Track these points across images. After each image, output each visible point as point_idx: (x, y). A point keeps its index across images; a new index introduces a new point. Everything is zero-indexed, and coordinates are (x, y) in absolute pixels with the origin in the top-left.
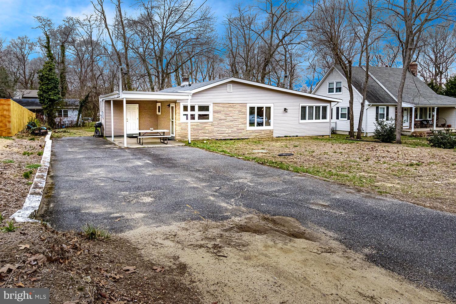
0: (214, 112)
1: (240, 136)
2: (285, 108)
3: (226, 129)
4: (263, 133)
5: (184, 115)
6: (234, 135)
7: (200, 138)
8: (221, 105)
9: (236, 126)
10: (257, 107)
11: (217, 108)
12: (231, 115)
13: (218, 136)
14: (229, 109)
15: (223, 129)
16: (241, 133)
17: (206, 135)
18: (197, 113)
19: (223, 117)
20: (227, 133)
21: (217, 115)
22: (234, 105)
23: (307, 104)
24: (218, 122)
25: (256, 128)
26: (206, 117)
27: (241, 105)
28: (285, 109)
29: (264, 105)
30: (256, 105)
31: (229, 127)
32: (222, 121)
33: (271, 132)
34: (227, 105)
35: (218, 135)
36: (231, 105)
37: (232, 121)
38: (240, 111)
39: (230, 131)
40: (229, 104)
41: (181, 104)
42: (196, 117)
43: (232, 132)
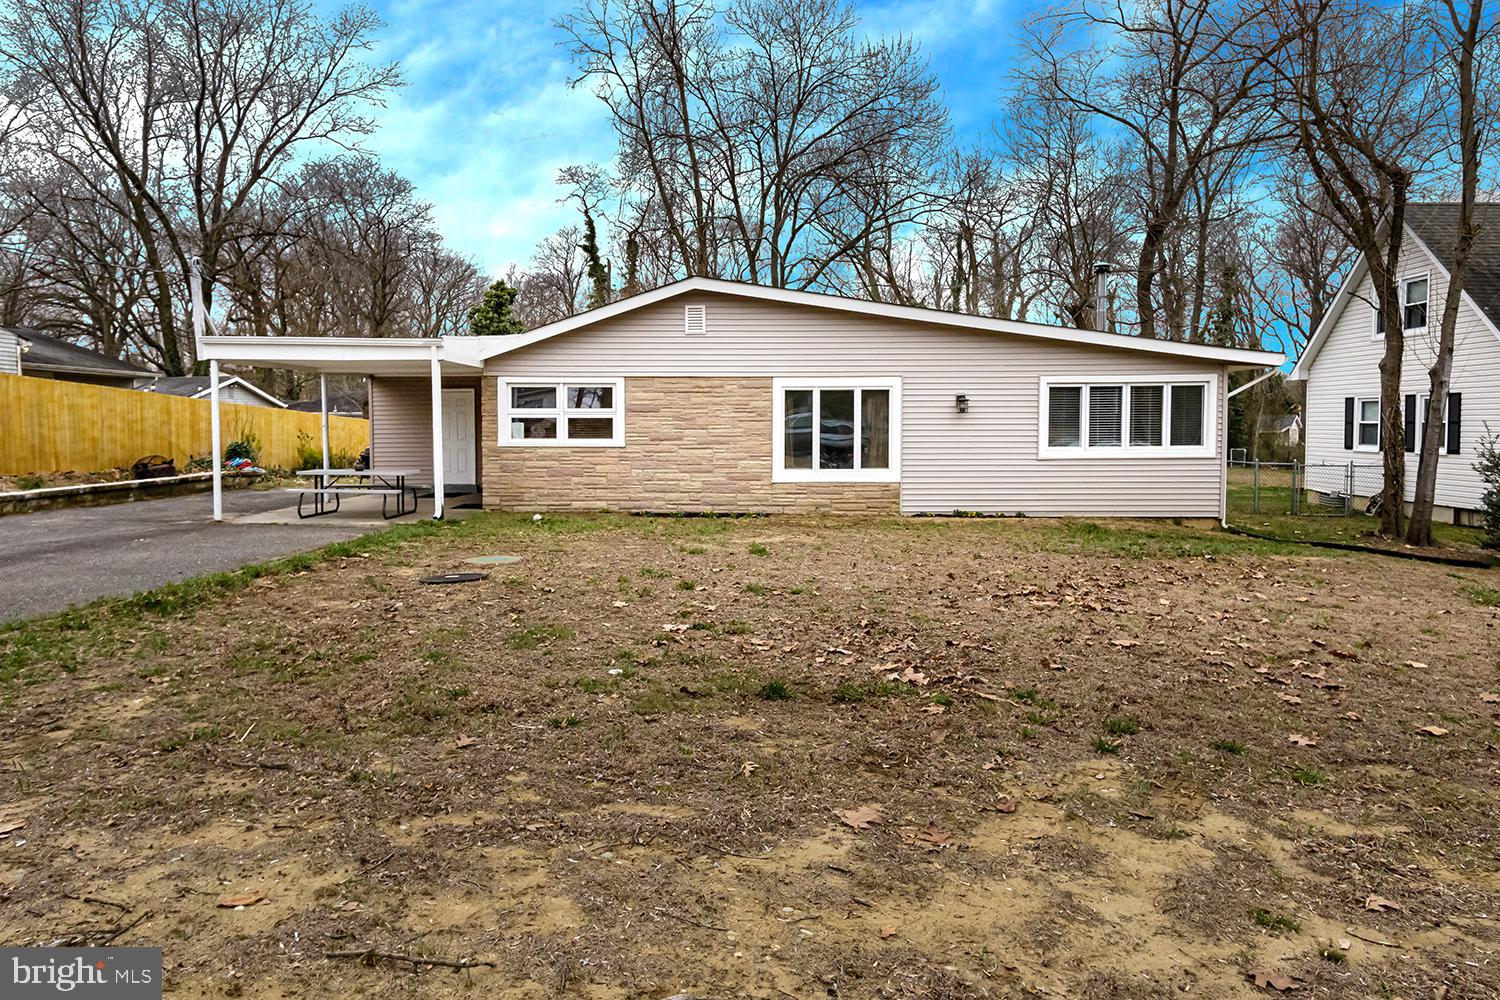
0: (629, 410)
1: (743, 502)
2: (961, 393)
3: (680, 476)
4: (849, 495)
5: (514, 420)
6: (715, 497)
7: (576, 504)
8: (658, 384)
9: (722, 466)
10: (823, 393)
11: (643, 397)
12: (700, 421)
13: (646, 500)
14: (695, 400)
15: (667, 476)
16: (747, 491)
17: (600, 493)
18: (562, 412)
19: (667, 430)
20: (685, 488)
21: (641, 422)
22: (716, 382)
23: (1085, 377)
24: (647, 448)
25: (816, 474)
26: (603, 428)
27: (744, 382)
28: (961, 400)
29: (857, 385)
30: (816, 385)
31: (693, 467)
32: (665, 445)
33: (891, 493)
34: (686, 386)
35: (647, 495)
36: (703, 383)
37: (704, 445)
38: (740, 408)
39: (700, 485)
40: (694, 382)
41: (502, 382)
42: (562, 428)
43: (708, 487)
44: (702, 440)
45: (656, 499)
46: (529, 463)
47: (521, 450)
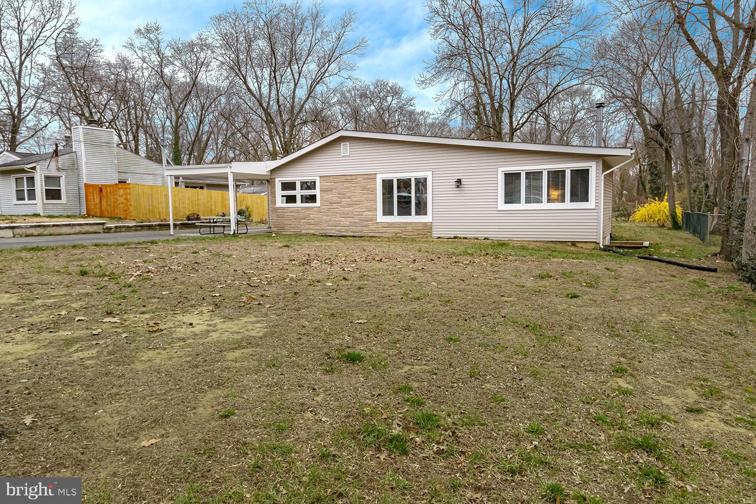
0: (321, 191)
1: (365, 231)
2: (459, 178)
3: (341, 219)
4: (409, 228)
5: (282, 196)
6: (354, 229)
7: (303, 231)
8: (331, 179)
9: (358, 215)
10: (398, 180)
11: (327, 185)
12: (348, 195)
13: (328, 229)
14: (346, 185)
15: (336, 219)
16: (367, 226)
17: (312, 227)
18: (298, 192)
19: (335, 199)
20: (343, 225)
21: (328, 196)
22: (354, 177)
23: (523, 167)
24: (329, 207)
25: (396, 219)
26: (312, 198)
27: (365, 176)
28: (459, 181)
29: (413, 175)
30: (395, 176)
31: (346, 215)
32: (335, 206)
33: (428, 227)
34: (342, 179)
35: (329, 227)
36: (349, 178)
37: (350, 205)
38: (364, 188)
39: (348, 223)
40: (346, 177)
41: (277, 180)
42: (299, 199)
43: (352, 224)
44: (349, 203)
45: (332, 229)
46: (287, 214)
47: (284, 208)
